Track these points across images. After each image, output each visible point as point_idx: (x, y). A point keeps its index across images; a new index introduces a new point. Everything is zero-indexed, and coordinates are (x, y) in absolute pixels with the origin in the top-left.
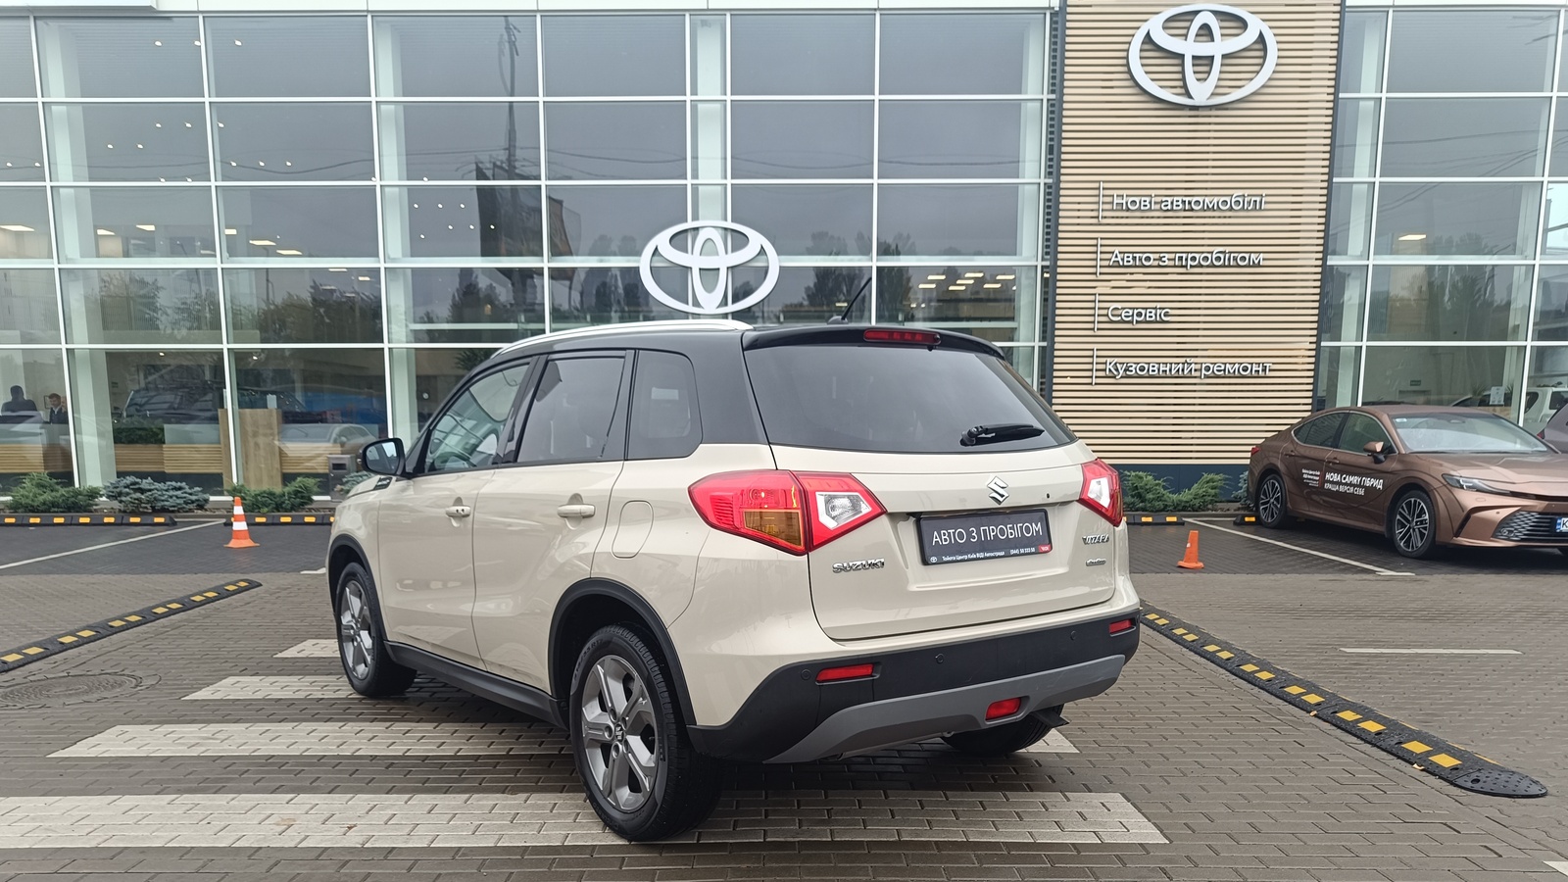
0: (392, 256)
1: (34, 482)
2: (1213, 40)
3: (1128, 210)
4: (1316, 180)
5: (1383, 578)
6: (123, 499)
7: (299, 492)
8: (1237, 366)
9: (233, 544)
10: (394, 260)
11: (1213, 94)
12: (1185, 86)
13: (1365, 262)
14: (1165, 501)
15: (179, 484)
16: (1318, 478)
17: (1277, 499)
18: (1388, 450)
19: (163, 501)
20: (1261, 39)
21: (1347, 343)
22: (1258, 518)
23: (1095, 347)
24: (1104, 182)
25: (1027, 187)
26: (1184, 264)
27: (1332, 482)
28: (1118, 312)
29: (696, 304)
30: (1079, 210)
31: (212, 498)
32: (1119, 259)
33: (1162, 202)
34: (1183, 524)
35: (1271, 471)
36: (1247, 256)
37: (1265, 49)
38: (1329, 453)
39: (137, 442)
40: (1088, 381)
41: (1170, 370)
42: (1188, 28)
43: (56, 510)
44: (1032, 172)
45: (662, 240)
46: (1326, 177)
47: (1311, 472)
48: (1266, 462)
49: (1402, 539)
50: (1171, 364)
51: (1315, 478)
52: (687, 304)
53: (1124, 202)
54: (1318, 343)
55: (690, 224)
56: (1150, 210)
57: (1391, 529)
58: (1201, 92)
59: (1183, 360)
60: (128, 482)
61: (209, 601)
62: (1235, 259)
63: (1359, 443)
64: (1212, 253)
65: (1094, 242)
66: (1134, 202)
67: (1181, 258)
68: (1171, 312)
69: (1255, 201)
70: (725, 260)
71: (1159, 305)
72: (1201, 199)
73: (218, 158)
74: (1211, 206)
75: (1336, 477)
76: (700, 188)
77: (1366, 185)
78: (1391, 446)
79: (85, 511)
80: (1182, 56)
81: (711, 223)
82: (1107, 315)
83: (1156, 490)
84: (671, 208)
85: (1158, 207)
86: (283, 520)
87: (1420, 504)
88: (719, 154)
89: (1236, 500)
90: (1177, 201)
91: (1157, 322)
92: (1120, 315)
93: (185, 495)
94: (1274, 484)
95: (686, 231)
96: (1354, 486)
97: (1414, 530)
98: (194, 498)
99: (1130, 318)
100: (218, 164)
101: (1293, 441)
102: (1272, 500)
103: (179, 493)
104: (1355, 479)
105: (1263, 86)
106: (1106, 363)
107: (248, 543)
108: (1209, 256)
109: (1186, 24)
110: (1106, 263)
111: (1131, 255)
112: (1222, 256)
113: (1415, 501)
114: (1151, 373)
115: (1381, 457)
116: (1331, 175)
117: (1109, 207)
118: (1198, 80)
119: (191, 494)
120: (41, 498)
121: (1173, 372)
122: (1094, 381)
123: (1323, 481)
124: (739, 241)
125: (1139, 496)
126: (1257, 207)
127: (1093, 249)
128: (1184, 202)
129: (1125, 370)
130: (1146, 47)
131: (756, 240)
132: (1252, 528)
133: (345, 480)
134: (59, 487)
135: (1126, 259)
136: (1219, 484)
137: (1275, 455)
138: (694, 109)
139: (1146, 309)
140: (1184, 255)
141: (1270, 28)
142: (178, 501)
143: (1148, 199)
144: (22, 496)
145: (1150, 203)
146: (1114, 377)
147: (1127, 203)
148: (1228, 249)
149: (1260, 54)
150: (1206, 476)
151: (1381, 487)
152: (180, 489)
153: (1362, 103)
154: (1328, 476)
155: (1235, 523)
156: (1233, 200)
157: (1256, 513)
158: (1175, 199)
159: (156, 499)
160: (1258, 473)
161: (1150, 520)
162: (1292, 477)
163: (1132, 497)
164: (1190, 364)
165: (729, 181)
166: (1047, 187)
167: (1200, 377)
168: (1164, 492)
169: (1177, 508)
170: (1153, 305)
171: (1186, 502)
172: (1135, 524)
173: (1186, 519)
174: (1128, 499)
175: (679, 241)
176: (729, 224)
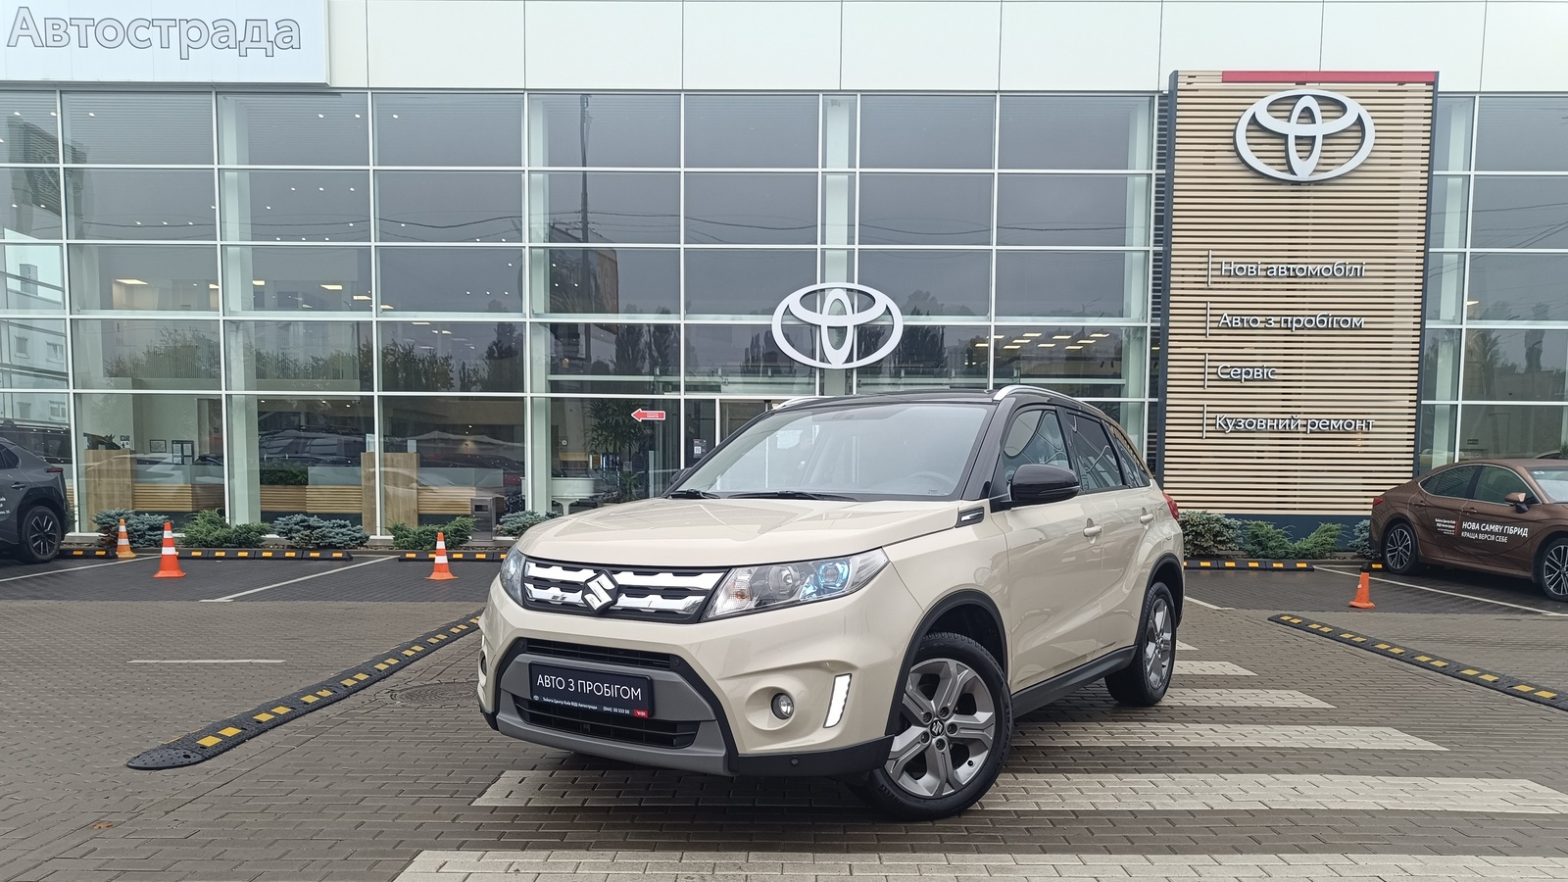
0: (536, 312)
1: (206, 519)
2: (1314, 122)
3: (1236, 275)
4: (1414, 250)
6: (294, 535)
7: (458, 530)
8: (1341, 422)
9: (435, 576)
10: (538, 316)
11: (1315, 171)
12: (1288, 163)
13: (1460, 327)
14: (1287, 548)
15: (342, 522)
16: (1453, 527)
17: (1406, 547)
18: (1531, 500)
19: (330, 537)
20: (1360, 121)
21: (1442, 400)
22: (1385, 564)
23: (1206, 403)
24: (1213, 250)
25: (1134, 254)
26: (1289, 326)
27: (1470, 531)
28: (1228, 370)
29: (823, 359)
30: (1183, 276)
32: (1228, 321)
33: (1268, 269)
34: (1313, 570)
35: (1399, 521)
36: (1349, 319)
37: (1363, 130)
38: (1464, 504)
40: (1199, 435)
41: (1278, 425)
42: (1291, 111)
43: (229, 545)
44: (1139, 241)
45: (793, 300)
46: (1422, 248)
47: (1445, 522)
48: (1392, 512)
49: (1551, 584)
50: (1278, 419)
51: (1450, 526)
52: (815, 359)
53: (1232, 268)
54: (1418, 401)
55: (819, 286)
56: (1257, 276)
57: (1538, 574)
58: (1304, 169)
59: (1289, 416)
60: (299, 520)
62: (1338, 322)
63: (1499, 493)
64: (1316, 316)
65: (1205, 306)
66: (1241, 269)
67: (1286, 321)
68: (1277, 371)
69: (1356, 269)
70: (852, 320)
71: (1266, 364)
72: (1305, 268)
74: (1314, 273)
75: (1474, 526)
76: (828, 252)
77: (1456, 256)
78: (1533, 497)
79: (261, 547)
80: (1285, 137)
81: (836, 285)
82: (1217, 373)
83: (1278, 538)
84: (802, 270)
85: (1264, 273)
86: (455, 556)
88: (847, 222)
89: (1352, 548)
90: (1284, 269)
91: (1262, 381)
92: (1229, 374)
93: (348, 532)
94: (1402, 533)
95: (815, 291)
96: (1496, 534)
98: (358, 535)
99: (1238, 378)
101: (1420, 493)
102: (1400, 548)
103: (343, 530)
104: (1496, 528)
105: (1362, 164)
106: (1216, 419)
107: (448, 576)
108: (1313, 319)
109: (1290, 107)
110: (1216, 325)
111: (1239, 319)
112: (1325, 319)
114: (1256, 429)
115: (1524, 507)
116: (1427, 245)
117: (1220, 273)
118: (1301, 158)
119: (354, 533)
120: (213, 536)
121: (1292, 428)
122: (1205, 435)
123: (1460, 529)
124: (866, 301)
125: (1260, 543)
126: (1358, 274)
127: (1203, 312)
128: (1288, 269)
129: (1234, 425)
130: (1251, 127)
131: (882, 300)
132: (1380, 574)
133: (502, 520)
135: (1234, 321)
136: (1337, 533)
137: (1404, 505)
138: (824, 178)
139: (1253, 368)
140: (1290, 319)
141: (1368, 111)
142: (345, 538)
143: (1254, 266)
144: (197, 531)
145: (1257, 269)
146: (1224, 432)
147: (1234, 269)
148: (1331, 313)
149: (1359, 134)
150: (1323, 527)
151: (1526, 535)
152: (344, 526)
153: (1450, 180)
154: (1465, 525)
155: (1361, 570)
156: (1335, 268)
157: (1382, 560)
158: (1281, 266)
159: (324, 536)
160: (1382, 523)
161: (1281, 565)
162: (1423, 526)
163: (1252, 544)
164: (1297, 420)
165: (857, 246)
166: (1156, 254)
167: (1305, 432)
168: (1286, 540)
169: (1302, 555)
170: (1260, 364)
171: (1307, 550)
172: (1266, 569)
173: (1314, 567)
174: (1249, 547)
175: (809, 301)
176: (856, 286)
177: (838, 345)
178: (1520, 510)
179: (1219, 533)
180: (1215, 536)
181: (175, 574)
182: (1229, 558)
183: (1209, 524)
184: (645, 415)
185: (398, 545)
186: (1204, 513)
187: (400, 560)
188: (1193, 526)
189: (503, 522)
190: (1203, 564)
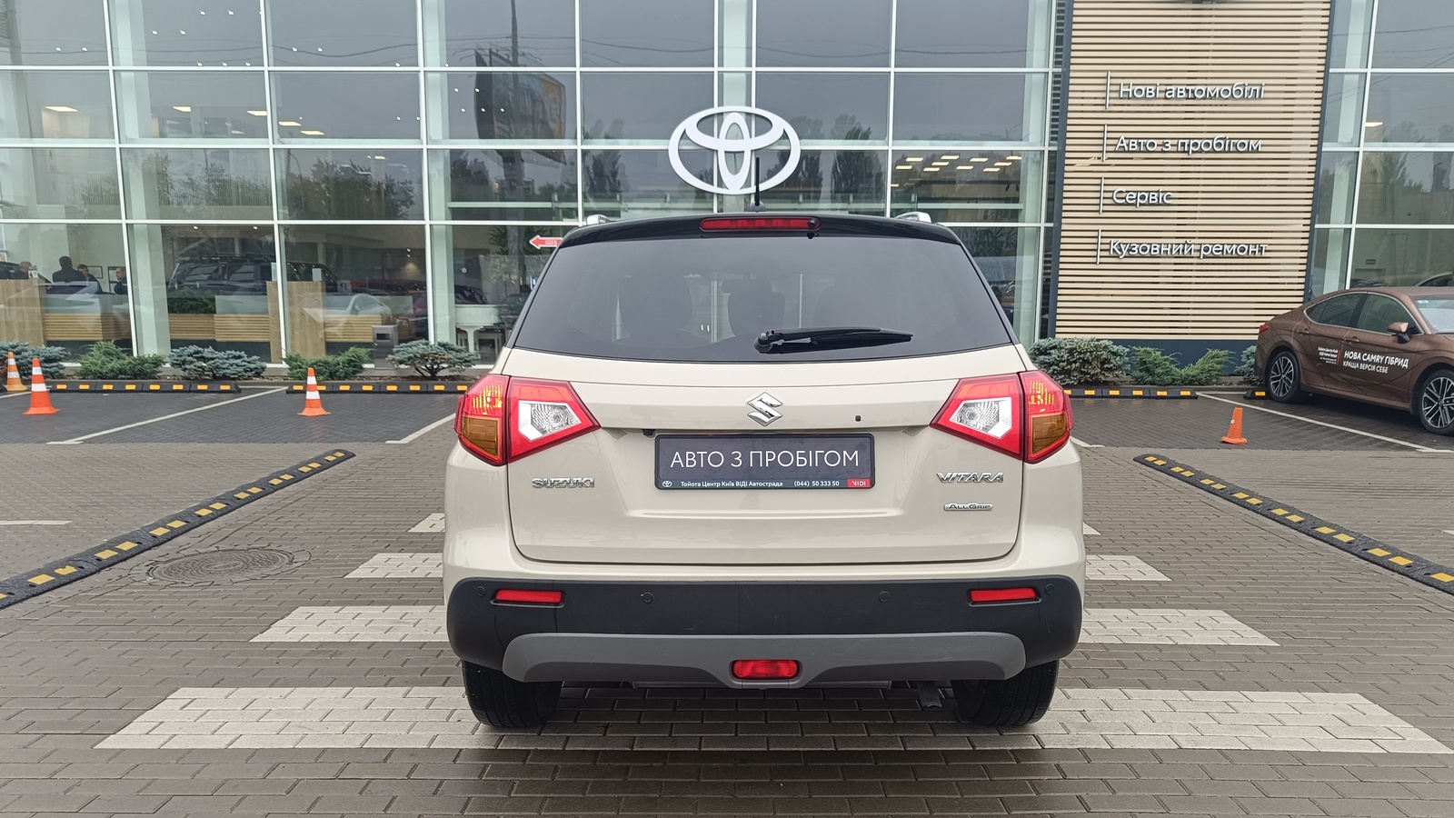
0: (433, 138)
1: (102, 351)
3: (1134, 97)
4: (1314, 70)
5: (1423, 455)
6: (187, 366)
7: (352, 361)
8: (1234, 247)
9: (306, 412)
10: (435, 142)
13: (1356, 149)
14: (1173, 375)
15: (238, 353)
16: (1335, 356)
17: (1289, 375)
18: (1413, 330)
19: (224, 369)
21: (1336, 224)
22: (1268, 393)
23: (1100, 228)
24: (1111, 71)
25: (1034, 76)
26: (1186, 149)
27: (1352, 360)
28: (1123, 195)
29: (721, 184)
30: (1083, 98)
31: (269, 365)
32: (1125, 144)
33: (1166, 91)
34: (1196, 397)
35: (1284, 348)
36: (1246, 142)
38: (1346, 332)
39: (188, 312)
40: (1093, 260)
41: (1171, 250)
43: (123, 376)
44: (1039, 62)
45: (690, 124)
46: (1322, 68)
47: (1328, 350)
48: (1277, 339)
49: (1429, 416)
50: (1172, 244)
51: (1332, 356)
52: (712, 184)
53: (1130, 90)
54: (1311, 225)
55: (716, 110)
56: (1155, 98)
57: (1417, 406)
59: (1183, 241)
60: (192, 351)
61: (314, 472)
62: (1235, 145)
63: (1381, 324)
64: (1213, 139)
65: (1101, 128)
66: (1139, 91)
67: (1183, 144)
68: (1173, 195)
69: (1255, 90)
70: (749, 144)
71: (1161, 189)
72: (1203, 88)
73: (270, 43)
74: (1212, 95)
75: (1356, 356)
76: (725, 75)
77: (1357, 76)
78: (1415, 327)
79: (150, 378)
81: (734, 111)
82: (1112, 198)
83: (1165, 364)
84: (698, 94)
85: (1162, 95)
86: (342, 388)
87: (1449, 383)
88: (744, 44)
89: (1238, 374)
90: (1181, 90)
91: (1159, 205)
92: (1125, 198)
93: (244, 363)
94: (1286, 361)
95: (712, 116)
96: (1377, 364)
97: (1442, 408)
98: (252, 366)
99: (1134, 201)
100: (271, 48)
101: (1305, 320)
102: (1284, 376)
103: (238, 361)
104: (1377, 358)
106: (1110, 244)
107: (320, 411)
108: (1210, 142)
110: (1112, 148)
111: (1136, 141)
112: (1222, 142)
113: (1445, 381)
114: (1152, 253)
115: (1406, 337)
116: (1327, 65)
117: (1116, 95)
119: (249, 362)
120: (109, 366)
121: (1186, 252)
122: (1099, 260)
123: (1342, 358)
124: (763, 125)
125: (1147, 370)
126: (1257, 95)
127: (1100, 135)
128: (1187, 91)
129: (1128, 250)
131: (779, 124)
132: (1262, 402)
133: (395, 350)
134: (124, 355)
135: (1131, 145)
136: (1224, 359)
137: (1288, 333)
138: (721, 2)
139: (1149, 192)
140: (1187, 141)
142: (239, 369)
143: (1153, 88)
144: (91, 363)
145: (1155, 91)
146: (1118, 257)
147: (1133, 91)
148: (1228, 136)
150: (1211, 352)
151: (1406, 366)
152: (239, 357)
154: (1347, 354)
155: (1245, 397)
156: (1234, 90)
157: (1265, 387)
158: (1179, 87)
159: (217, 367)
160: (1267, 349)
161: (1165, 393)
162: (1306, 354)
163: (1140, 371)
164: (1191, 245)
165: (754, 69)
166: (1055, 75)
167: (1199, 257)
168: (1173, 366)
169: (1189, 382)
170: (1156, 188)
171: (1193, 376)
172: (1150, 398)
173: (1198, 393)
174: (1137, 373)
175: (706, 125)
176: (753, 110)
177: (735, 169)
178: (1401, 341)
179: (1106, 361)
180: (1103, 363)
181: (46, 410)
182: (1115, 386)
183: (1097, 351)
184: (543, 242)
185: (292, 376)
186: (1092, 340)
187: (288, 392)
188: (1080, 353)
189: (397, 352)
190: (1087, 392)
